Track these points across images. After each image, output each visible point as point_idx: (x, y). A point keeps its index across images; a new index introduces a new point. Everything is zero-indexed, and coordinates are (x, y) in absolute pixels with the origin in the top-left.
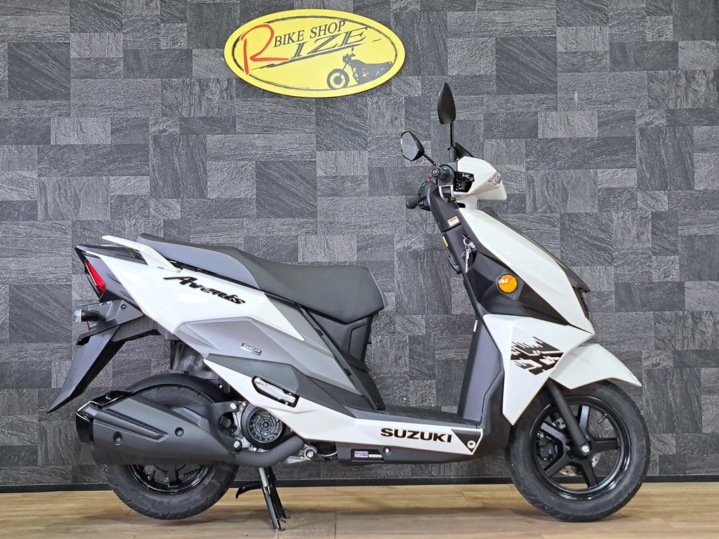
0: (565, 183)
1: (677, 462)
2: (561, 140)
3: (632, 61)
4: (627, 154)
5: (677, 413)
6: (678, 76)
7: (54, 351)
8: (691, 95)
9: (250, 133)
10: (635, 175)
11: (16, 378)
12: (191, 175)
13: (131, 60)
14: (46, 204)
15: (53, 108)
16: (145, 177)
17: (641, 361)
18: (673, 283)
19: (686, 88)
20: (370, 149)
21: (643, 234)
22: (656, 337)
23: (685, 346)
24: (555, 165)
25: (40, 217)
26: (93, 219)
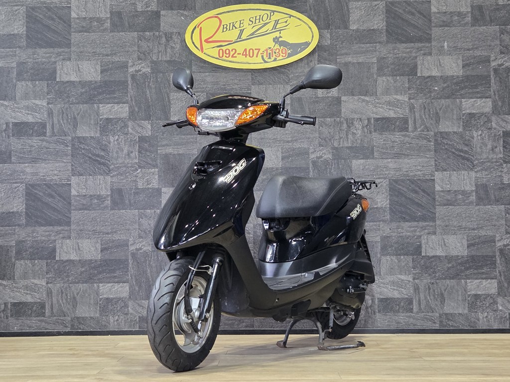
0: (438, 109)
2: (434, 77)
3: (488, 18)
4: (484, 88)
7: (58, 233)
9: (203, 72)
10: (491, 103)
11: (30, 253)
12: (158, 103)
13: (116, 19)
14: (53, 124)
15: (59, 54)
16: (125, 105)
17: (495, 242)
20: (291, 84)
21: (496, 147)
22: (506, 225)
24: (431, 96)
25: (48, 134)
26: (87, 136)
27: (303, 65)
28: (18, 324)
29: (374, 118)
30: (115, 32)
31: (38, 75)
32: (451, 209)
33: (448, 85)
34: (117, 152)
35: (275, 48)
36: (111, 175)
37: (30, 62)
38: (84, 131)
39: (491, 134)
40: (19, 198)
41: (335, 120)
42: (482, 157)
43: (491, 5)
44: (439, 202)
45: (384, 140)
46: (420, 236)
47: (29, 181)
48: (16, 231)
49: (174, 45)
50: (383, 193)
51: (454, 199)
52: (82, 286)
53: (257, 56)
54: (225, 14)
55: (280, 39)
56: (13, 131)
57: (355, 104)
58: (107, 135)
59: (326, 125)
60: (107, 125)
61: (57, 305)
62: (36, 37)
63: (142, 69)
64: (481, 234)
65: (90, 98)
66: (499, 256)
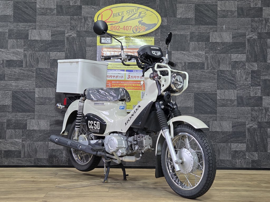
0: (219, 59)
1: (258, 163)
2: (218, 43)
3: (245, 14)
4: (243, 49)
5: (258, 145)
6: (262, 20)
7: (28, 116)
8: (267, 27)
10: (245, 56)
11: (14, 126)
12: (80, 52)
13: (59, 9)
14: (26, 61)
15: (30, 26)
16: (63, 53)
17: (245, 125)
18: (258, 97)
19: (265, 25)
21: (247, 78)
22: (251, 117)
23: (262, 120)
24: (216, 52)
25: (24, 66)
26: (43, 67)
27: (153, 35)
28: (7, 161)
29: (188, 62)
30: (58, 16)
31: (19, 36)
32: (225, 108)
33: (225, 47)
35: (139, 26)
37: (15, 30)
38: (42, 65)
39: (245, 72)
40: (9, 98)
42: (240, 83)
43: (247, 7)
44: (219, 105)
45: (192, 73)
46: (209, 122)
47: (14, 90)
48: (7, 115)
49: (88, 23)
50: (191, 100)
51: (226, 104)
52: (40, 143)
53: (130, 30)
54: (114, 8)
55: (142, 22)
56: (6, 64)
57: (178, 55)
58: (54, 68)
60: (54, 63)
61: (27, 152)
62: (19, 17)
63: (72, 35)
64: (239, 121)
65: (45, 49)
66: (247, 132)
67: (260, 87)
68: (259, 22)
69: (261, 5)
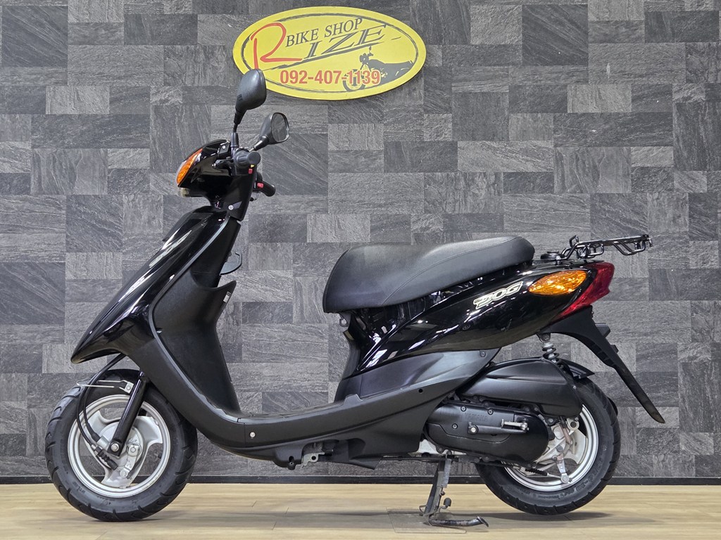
27: (403, 95)
29: (504, 173)
30: (131, 44)
31: (19, 105)
32: (614, 305)
33: (611, 126)
34: (132, 219)
35: (363, 70)
36: (124, 251)
37: (8, 87)
38: (85, 187)
39: (672, 197)
41: (448, 175)
42: (658, 231)
43: (673, 12)
45: (519, 205)
46: (569, 344)
47: (4, 259)
49: (216, 65)
53: (336, 82)
54: (290, 21)
55: (370, 58)
57: (477, 153)
58: (119, 194)
59: (435, 182)
60: (119, 179)
61: (43, 439)
62: (17, 50)
63: (170, 98)
64: (657, 341)
65: (94, 139)
66: (681, 373)
67: (717, 242)
68: (708, 54)
69: (715, 5)
